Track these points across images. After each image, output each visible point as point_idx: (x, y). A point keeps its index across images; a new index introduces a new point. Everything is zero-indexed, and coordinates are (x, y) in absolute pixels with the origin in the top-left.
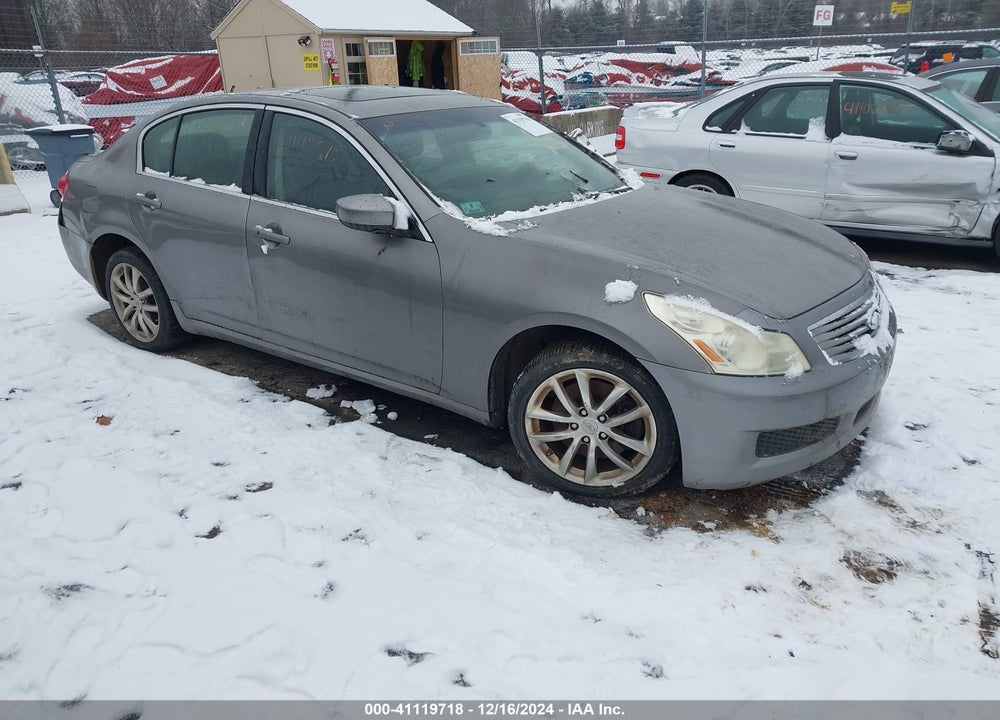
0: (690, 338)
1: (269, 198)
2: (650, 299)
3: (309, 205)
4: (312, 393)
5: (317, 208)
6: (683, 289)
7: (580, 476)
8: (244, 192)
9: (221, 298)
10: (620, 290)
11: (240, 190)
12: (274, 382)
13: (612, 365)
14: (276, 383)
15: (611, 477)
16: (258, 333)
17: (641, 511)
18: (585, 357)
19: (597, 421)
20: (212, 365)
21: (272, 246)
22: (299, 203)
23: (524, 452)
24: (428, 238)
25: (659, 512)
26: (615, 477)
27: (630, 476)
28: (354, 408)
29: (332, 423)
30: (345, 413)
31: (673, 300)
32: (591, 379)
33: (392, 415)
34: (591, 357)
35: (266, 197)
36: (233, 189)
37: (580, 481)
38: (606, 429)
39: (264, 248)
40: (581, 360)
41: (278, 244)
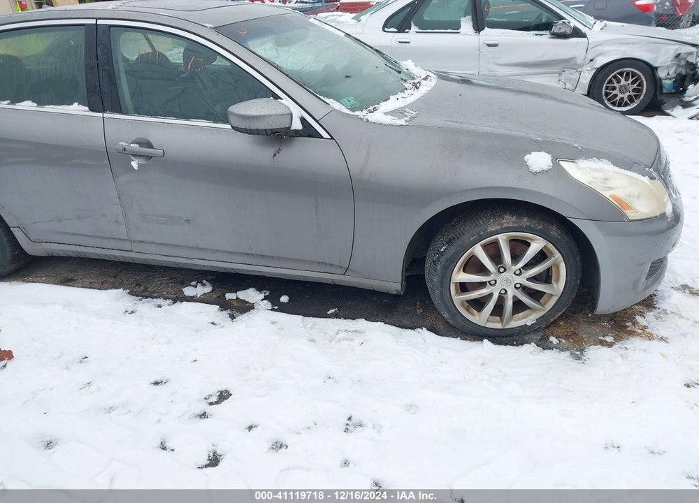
0: (607, 194)
1: (125, 114)
2: (565, 165)
3: (177, 116)
4: (188, 291)
5: (188, 118)
6: (588, 154)
7: (498, 322)
8: (92, 109)
9: (79, 218)
10: (539, 160)
11: (87, 108)
12: (142, 288)
13: (533, 226)
14: (147, 288)
15: (523, 318)
16: (127, 246)
17: (553, 340)
18: (508, 223)
19: (514, 275)
20: (67, 282)
21: (142, 161)
22: (165, 116)
23: (449, 311)
24: (325, 135)
25: (567, 337)
26: (527, 316)
27: (542, 313)
28: (241, 298)
29: (232, 317)
30: (236, 305)
31: (582, 163)
32: (510, 240)
33: (284, 299)
34: (513, 222)
35: (121, 112)
36: (77, 109)
37: (498, 326)
38: (522, 280)
39: (134, 164)
40: (505, 226)
41: (149, 157)
